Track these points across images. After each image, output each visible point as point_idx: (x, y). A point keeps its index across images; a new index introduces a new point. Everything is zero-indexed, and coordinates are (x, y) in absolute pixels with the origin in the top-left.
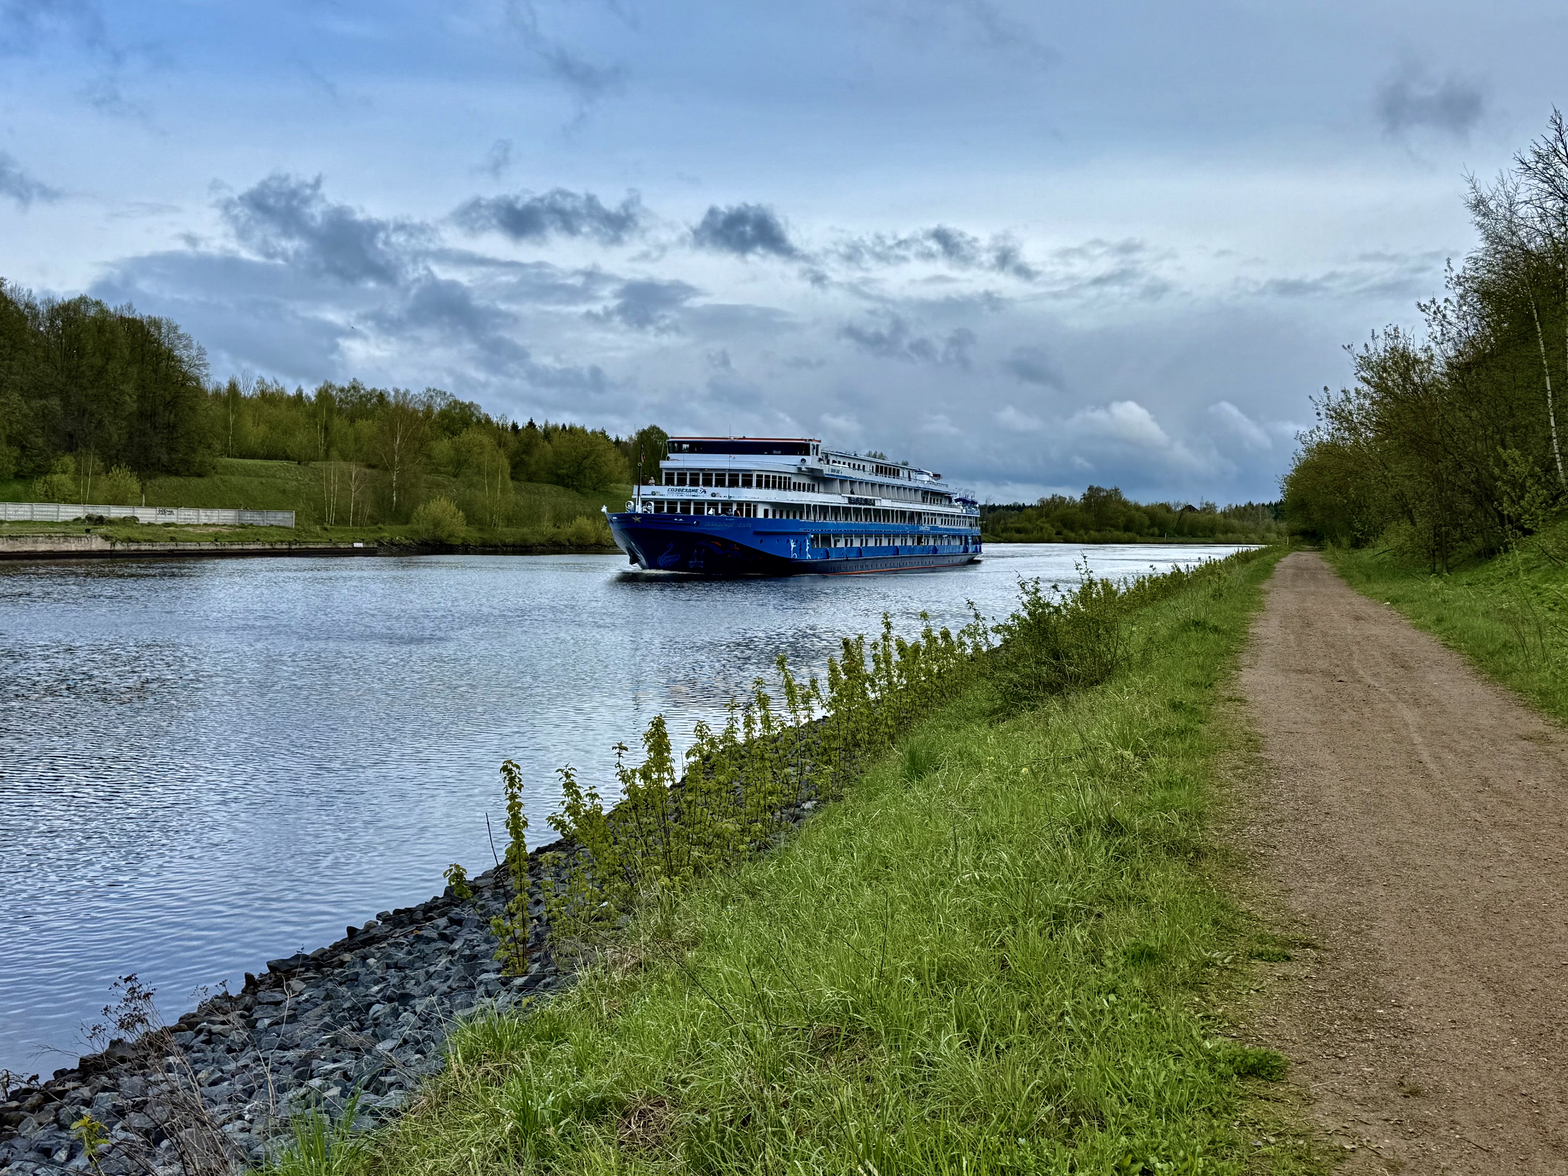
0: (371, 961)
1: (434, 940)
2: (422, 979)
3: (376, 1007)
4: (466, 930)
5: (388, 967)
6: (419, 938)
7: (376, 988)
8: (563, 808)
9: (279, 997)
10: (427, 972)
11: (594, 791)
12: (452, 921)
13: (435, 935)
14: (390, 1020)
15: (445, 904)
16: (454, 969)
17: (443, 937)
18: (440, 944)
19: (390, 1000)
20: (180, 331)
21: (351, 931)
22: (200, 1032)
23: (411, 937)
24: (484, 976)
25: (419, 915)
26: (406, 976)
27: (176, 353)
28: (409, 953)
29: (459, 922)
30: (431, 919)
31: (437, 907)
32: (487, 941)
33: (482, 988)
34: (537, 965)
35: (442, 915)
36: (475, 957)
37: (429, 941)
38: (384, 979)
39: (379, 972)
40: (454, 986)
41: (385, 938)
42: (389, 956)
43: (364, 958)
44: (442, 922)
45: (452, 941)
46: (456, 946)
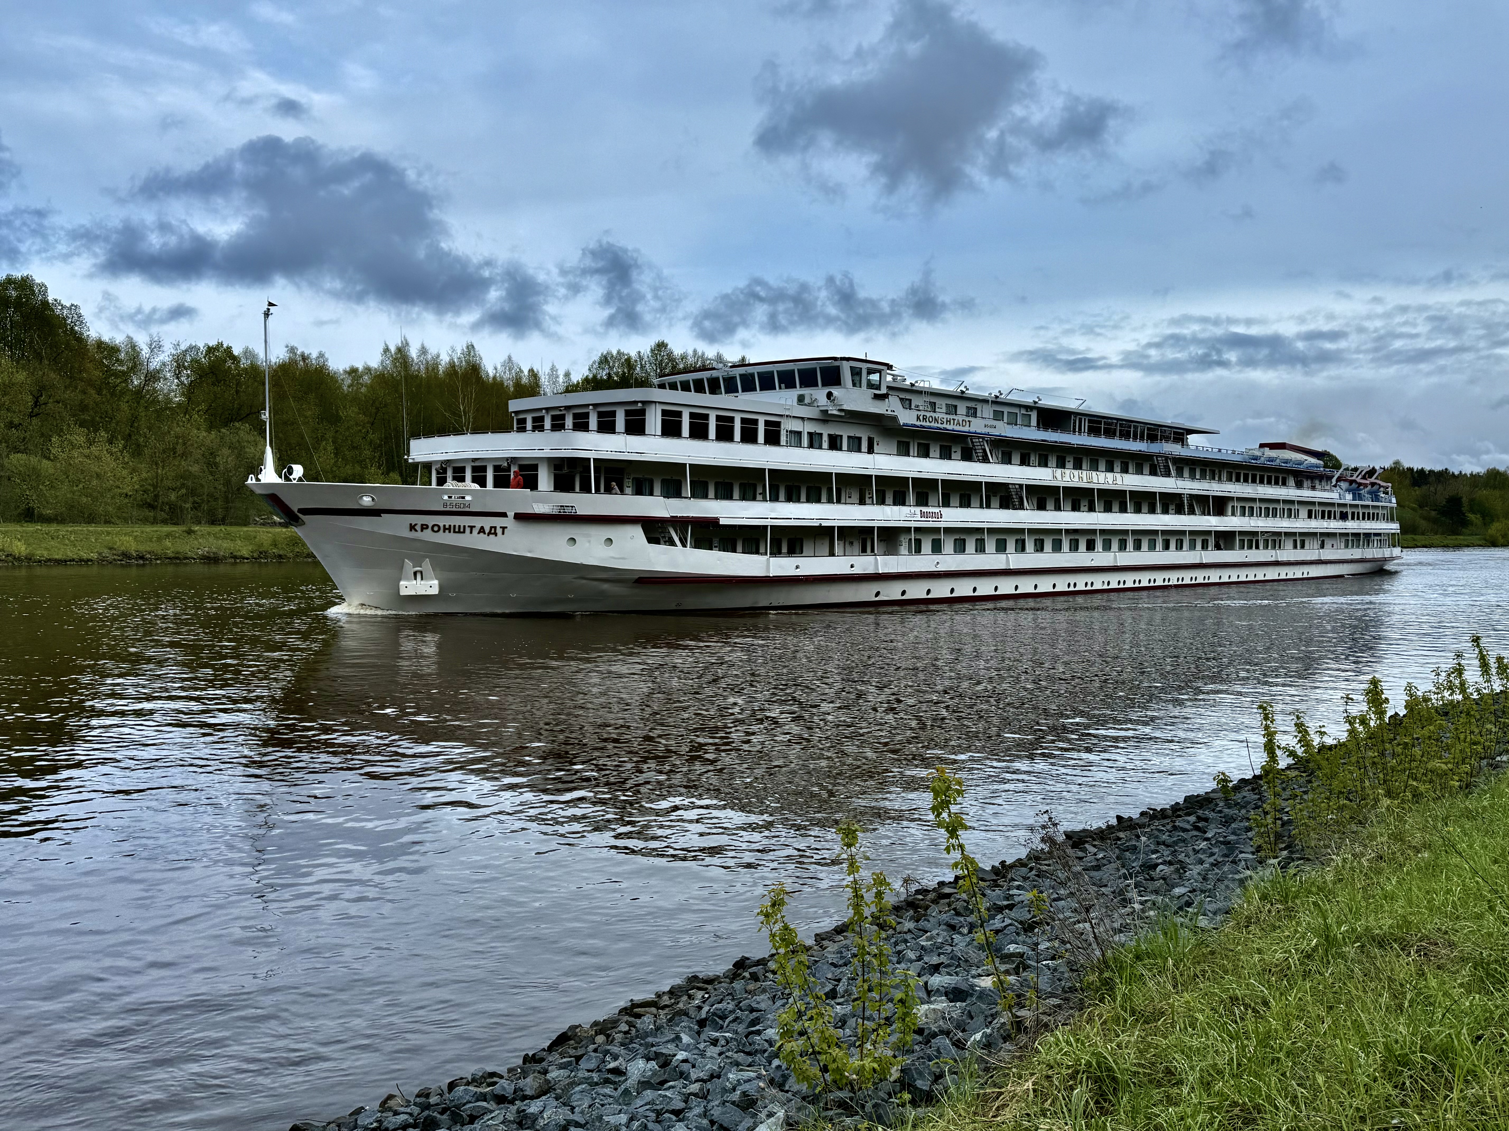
0: (1143, 839)
1: (1188, 831)
2: (1191, 853)
3: (1161, 867)
4: (1213, 826)
5: (1158, 843)
6: (1175, 828)
7: (1154, 856)
8: (1296, 740)
9: (1081, 854)
10: (1194, 849)
11: (1323, 730)
12: (1200, 819)
13: (1188, 827)
15: (1187, 808)
16: (1215, 850)
17: (1197, 828)
18: (1195, 833)
21: (1119, 818)
22: (1031, 869)
23: (1169, 827)
24: (1243, 855)
25: (1170, 812)
26: (1176, 851)
28: (1171, 836)
29: (1206, 820)
30: (1180, 816)
31: (1180, 809)
32: (1234, 833)
33: (1243, 863)
34: (1285, 852)
35: (1189, 814)
36: (1229, 843)
37: (1185, 830)
38: (1158, 851)
39: (1153, 847)
40: (1220, 860)
41: (1149, 825)
42: (1157, 837)
43: (1137, 837)
44: (1192, 819)
45: (1205, 832)
46: (1210, 835)
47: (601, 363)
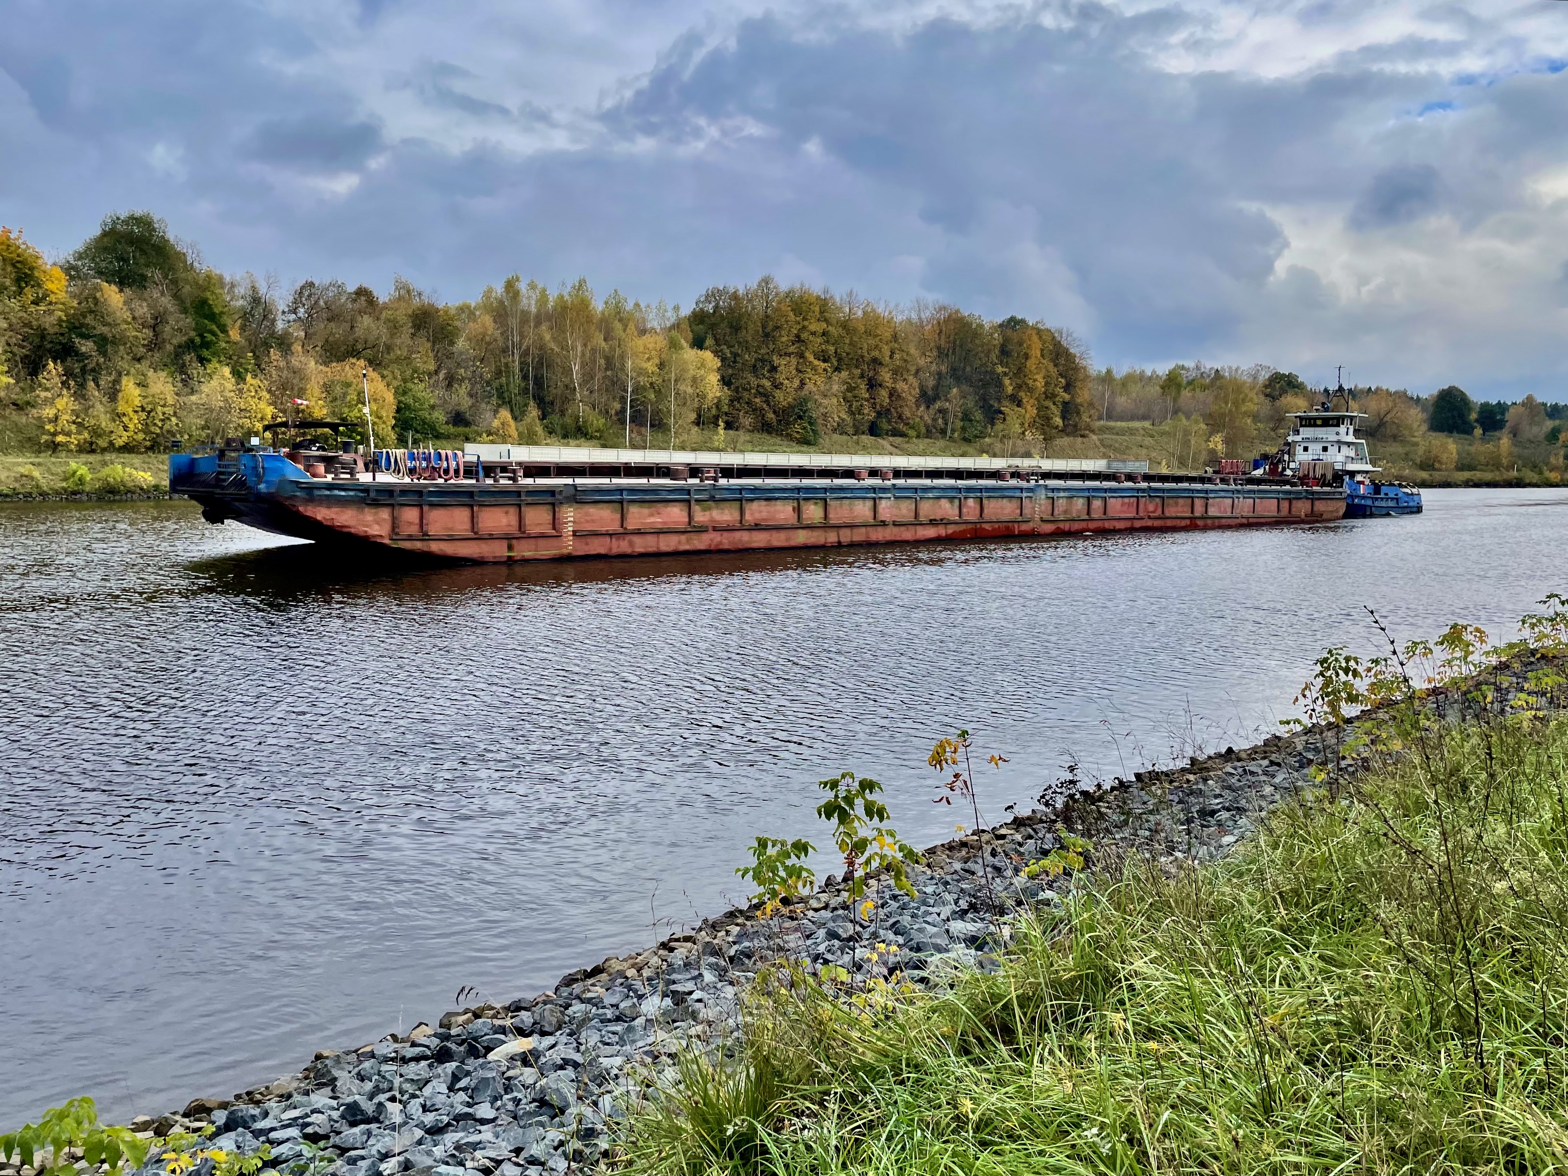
0: (1210, 782)
5: (1224, 788)
6: (1246, 771)
7: (1217, 801)
12: (1272, 763)
13: (1259, 771)
14: (1230, 823)
17: (1266, 773)
18: (1264, 778)
19: (1228, 810)
20: (1075, 335)
21: (1193, 761)
25: (1246, 755)
27: (1072, 351)
28: (1239, 781)
29: (1279, 764)
30: (1254, 759)
35: (1264, 758)
37: (1255, 774)
38: (1222, 796)
39: (1217, 791)
41: (1220, 768)
42: (1224, 781)
43: (1205, 780)
44: (1266, 762)
45: (1274, 777)
46: (1277, 780)
47: (707, 296)
